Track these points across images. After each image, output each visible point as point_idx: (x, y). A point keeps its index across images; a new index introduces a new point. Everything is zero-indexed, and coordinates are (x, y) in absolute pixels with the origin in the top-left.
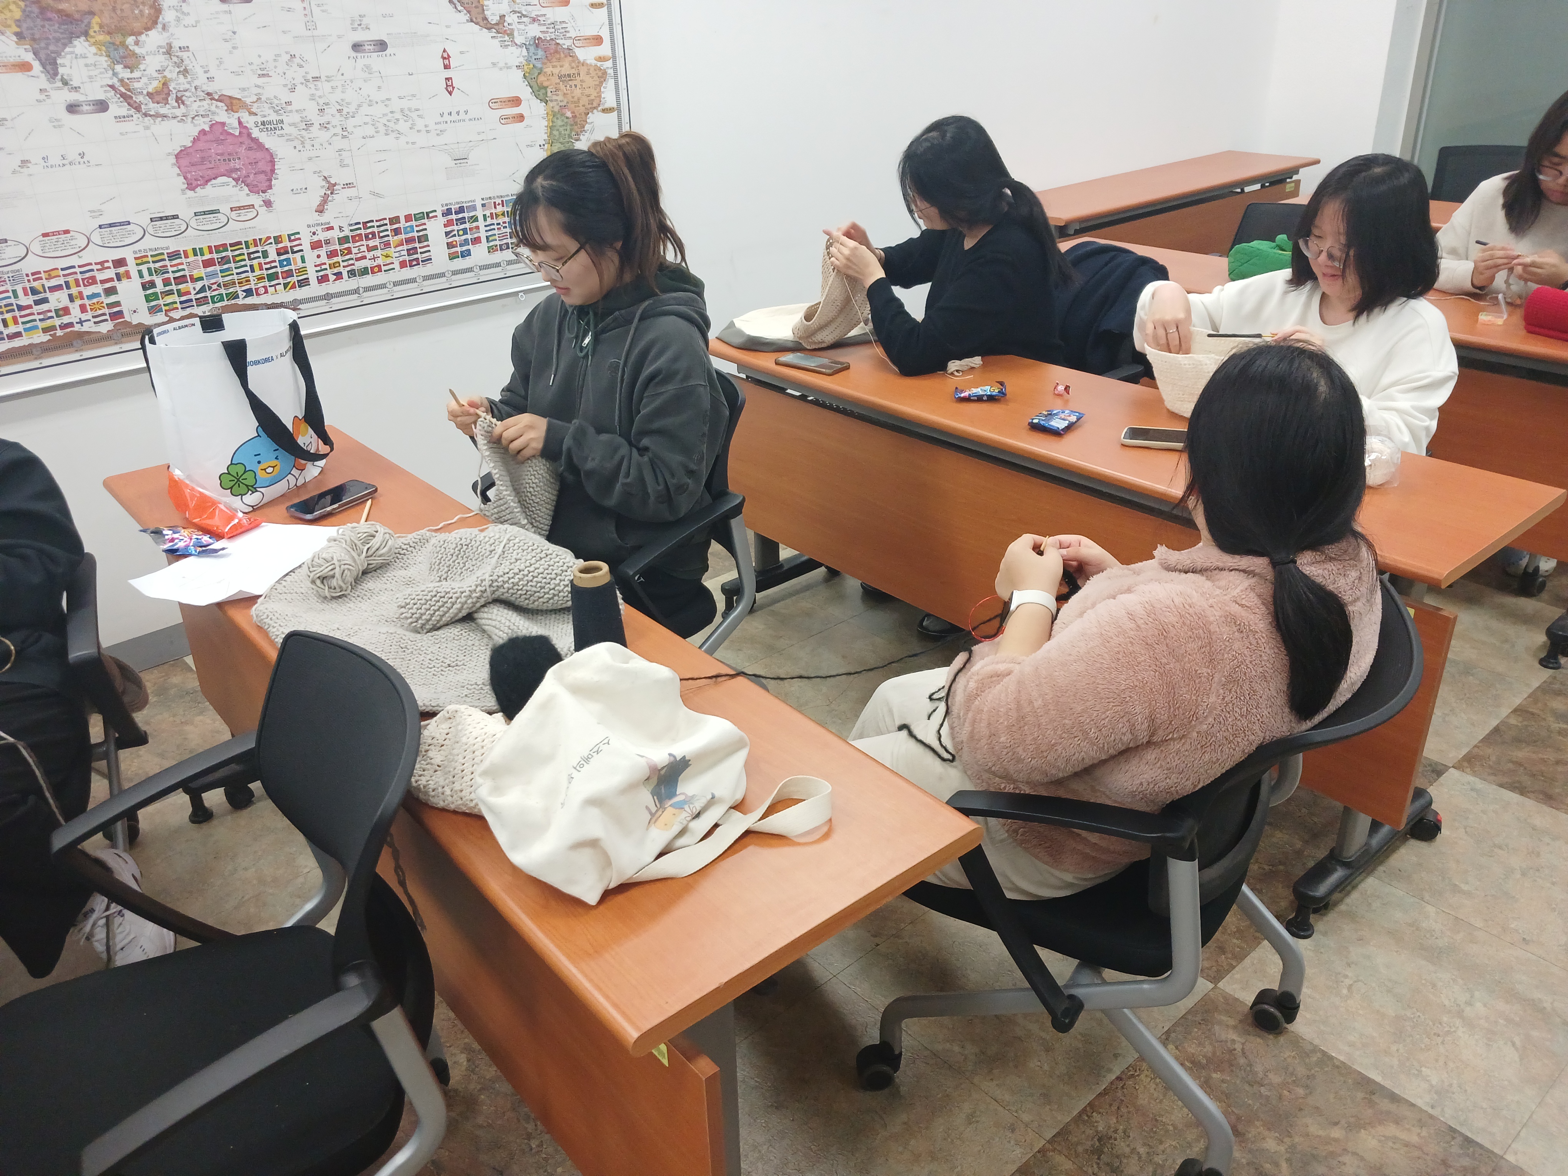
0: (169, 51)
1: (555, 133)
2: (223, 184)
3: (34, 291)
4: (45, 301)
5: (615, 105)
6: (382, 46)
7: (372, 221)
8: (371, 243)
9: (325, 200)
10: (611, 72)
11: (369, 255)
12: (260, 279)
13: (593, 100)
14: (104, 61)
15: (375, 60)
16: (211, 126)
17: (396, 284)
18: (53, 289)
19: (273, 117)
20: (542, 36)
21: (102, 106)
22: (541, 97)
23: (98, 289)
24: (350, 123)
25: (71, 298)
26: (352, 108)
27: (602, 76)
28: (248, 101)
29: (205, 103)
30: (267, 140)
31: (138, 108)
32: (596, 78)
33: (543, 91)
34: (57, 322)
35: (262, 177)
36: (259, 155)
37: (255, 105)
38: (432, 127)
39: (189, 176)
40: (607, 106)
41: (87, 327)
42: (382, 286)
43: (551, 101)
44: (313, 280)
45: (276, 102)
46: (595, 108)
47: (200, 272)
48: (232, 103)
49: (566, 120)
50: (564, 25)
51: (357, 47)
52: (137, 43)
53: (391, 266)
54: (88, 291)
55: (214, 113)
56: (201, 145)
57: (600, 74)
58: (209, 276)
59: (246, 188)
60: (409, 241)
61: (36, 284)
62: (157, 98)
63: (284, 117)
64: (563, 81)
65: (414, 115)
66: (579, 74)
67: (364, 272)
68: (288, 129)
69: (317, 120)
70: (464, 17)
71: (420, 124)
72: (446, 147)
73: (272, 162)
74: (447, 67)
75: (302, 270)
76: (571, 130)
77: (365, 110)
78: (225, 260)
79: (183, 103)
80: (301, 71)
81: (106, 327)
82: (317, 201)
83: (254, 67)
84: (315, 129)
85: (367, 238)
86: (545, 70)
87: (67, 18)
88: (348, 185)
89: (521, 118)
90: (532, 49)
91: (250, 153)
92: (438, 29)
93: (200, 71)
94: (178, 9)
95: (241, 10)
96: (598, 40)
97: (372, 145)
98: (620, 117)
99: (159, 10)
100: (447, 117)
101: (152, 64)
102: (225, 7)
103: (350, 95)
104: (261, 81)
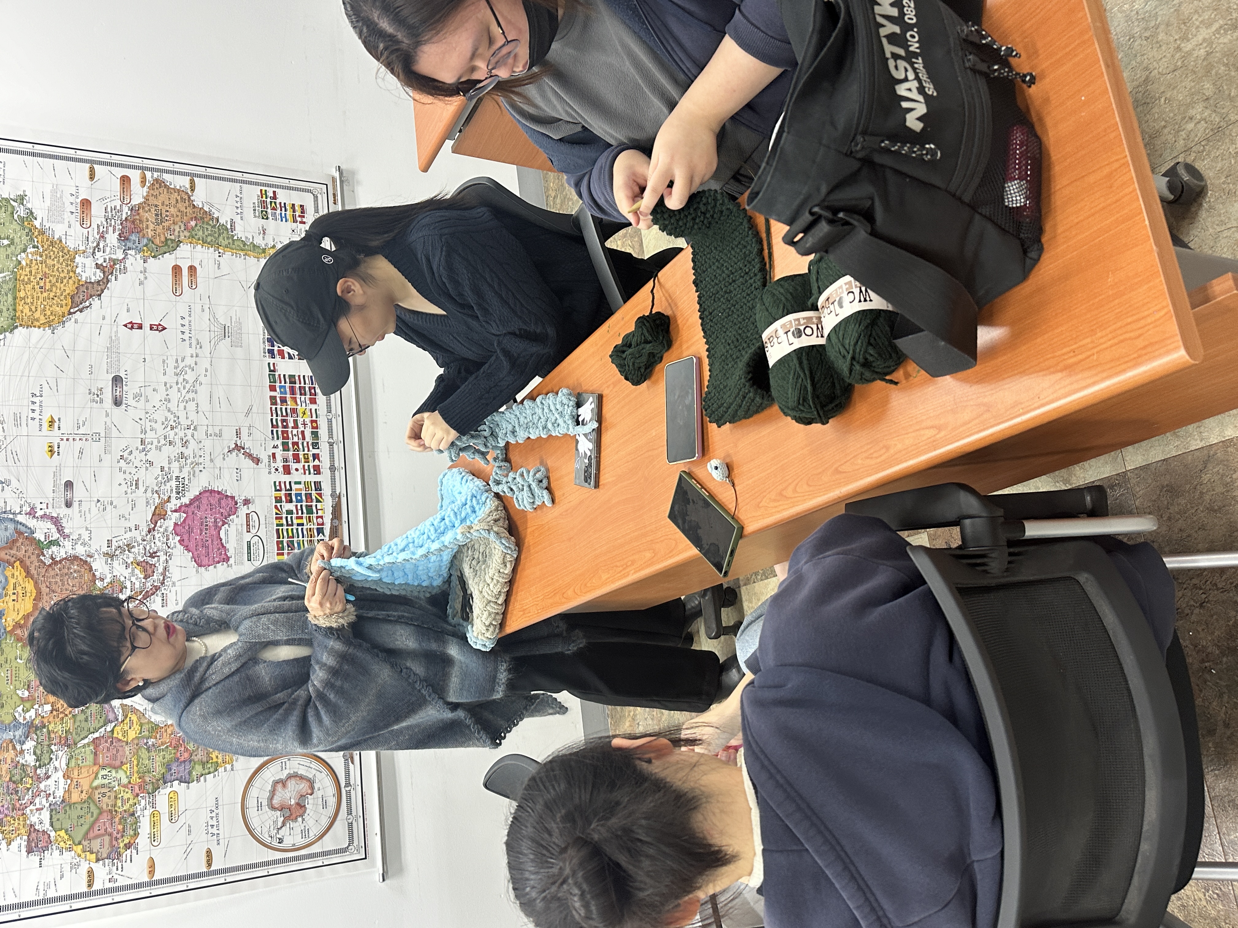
0: (110, 556)
1: (209, 240)
2: (227, 534)
5: (188, 178)
6: (117, 380)
7: (272, 420)
8: (291, 424)
9: (250, 456)
10: (156, 175)
11: (301, 428)
12: (310, 520)
13: (182, 198)
15: (130, 389)
16: (177, 535)
17: (329, 410)
19: (173, 483)
20: (117, 233)
22: (174, 245)
24: (184, 422)
26: (171, 417)
27: (159, 183)
28: (157, 501)
29: (157, 536)
30: (193, 492)
31: (157, 588)
32: (161, 190)
33: (169, 242)
35: (223, 502)
36: (204, 501)
37: (162, 496)
38: (193, 351)
39: (217, 559)
40: (188, 186)
42: (330, 421)
43: (179, 236)
44: (317, 478)
45: (160, 479)
46: (189, 198)
48: (159, 514)
49: (198, 227)
50: (109, 209)
51: (117, 402)
52: (102, 580)
53: (313, 411)
55: (166, 530)
56: (192, 545)
57: (157, 186)
59: (231, 517)
62: (150, 572)
63: (174, 476)
64: (161, 222)
65: (181, 365)
66: (156, 206)
67: (315, 435)
68: (185, 474)
69: (179, 449)
70: (96, 302)
71: (189, 361)
72: (213, 342)
73: (212, 492)
74: (140, 327)
75: (307, 485)
76: (208, 224)
77: (173, 406)
79: (156, 553)
80: (136, 453)
82: (249, 462)
83: (129, 491)
84: (187, 452)
85: (286, 427)
86: (150, 236)
88: (238, 433)
89: (192, 269)
90: (129, 244)
91: (202, 508)
92: (106, 329)
93: (129, 535)
94: (75, 543)
95: (79, 493)
96: (125, 180)
97: (205, 406)
98: (200, 176)
99: (76, 558)
100: (186, 336)
101: (120, 570)
102: (76, 505)
103: (160, 416)
104: (142, 489)
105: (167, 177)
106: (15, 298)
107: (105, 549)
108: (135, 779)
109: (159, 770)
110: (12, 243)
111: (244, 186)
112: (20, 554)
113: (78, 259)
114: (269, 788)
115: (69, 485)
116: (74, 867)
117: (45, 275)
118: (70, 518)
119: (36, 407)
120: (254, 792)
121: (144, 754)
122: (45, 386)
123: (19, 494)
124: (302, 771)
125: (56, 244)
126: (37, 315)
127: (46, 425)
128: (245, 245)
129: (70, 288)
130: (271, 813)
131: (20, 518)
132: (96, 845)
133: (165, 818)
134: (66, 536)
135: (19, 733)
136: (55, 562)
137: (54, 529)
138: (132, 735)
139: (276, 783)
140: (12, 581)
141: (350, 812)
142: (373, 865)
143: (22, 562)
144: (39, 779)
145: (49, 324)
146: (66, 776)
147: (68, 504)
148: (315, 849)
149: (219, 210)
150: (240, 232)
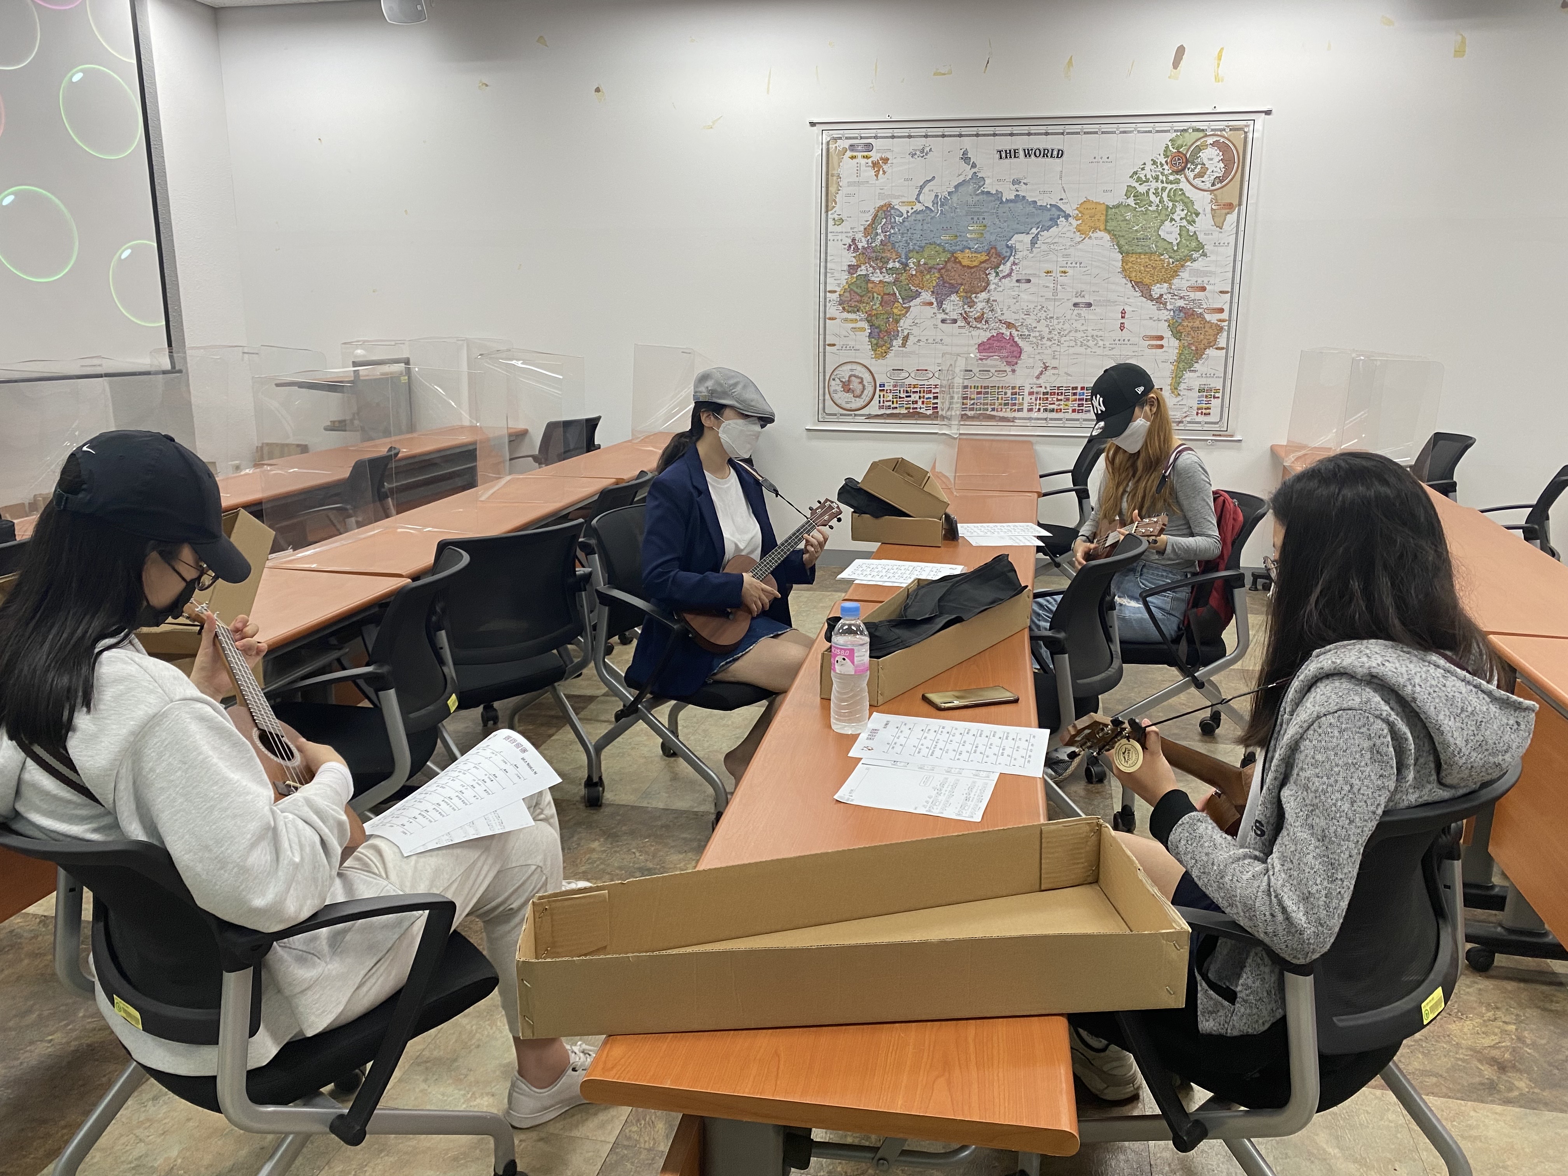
0: (988, 301)
1: (1182, 357)
2: (996, 360)
3: (907, 392)
4: (910, 396)
5: (1225, 346)
6: (1089, 305)
7: (1062, 387)
8: (1059, 397)
9: (1041, 373)
10: (1225, 328)
11: (1057, 403)
12: (1000, 404)
13: (1210, 342)
14: (961, 303)
15: (1084, 311)
16: (997, 334)
17: (1067, 420)
18: (914, 392)
19: (1027, 333)
20: (1184, 306)
21: (955, 321)
22: (1178, 337)
23: (931, 396)
24: (1063, 339)
25: (920, 398)
26: (1066, 332)
27: (1219, 330)
28: (1017, 325)
29: (997, 324)
30: (1021, 343)
31: (968, 324)
32: (1215, 331)
33: (1179, 334)
34: (912, 406)
35: (1014, 359)
36: (1015, 349)
37: (1020, 327)
38: (1107, 345)
39: (982, 354)
40: (1219, 346)
41: (922, 411)
42: (1061, 419)
43: (1183, 340)
44: (1025, 410)
45: (1030, 326)
46: (1211, 347)
47: (974, 396)
48: (1009, 325)
49: (1190, 351)
50: (1200, 302)
51: (1075, 305)
52: (976, 297)
53: (1067, 411)
54: (927, 396)
55: (1000, 329)
56: (990, 341)
57: (1218, 328)
58: (978, 399)
59: (1005, 363)
60: (1080, 400)
61: (909, 389)
62: (978, 320)
63: (1031, 334)
64: (1193, 330)
65: (1098, 339)
66: (1204, 327)
67: (1052, 410)
68: (1031, 339)
69: (1046, 336)
70: (1138, 294)
71: (1101, 343)
73: (1021, 353)
74: (1122, 317)
75: (1022, 404)
76: (1193, 357)
77: (1072, 334)
78: (987, 393)
79: (988, 323)
80: (1045, 314)
81: (929, 412)
82: (1037, 373)
83: (1024, 311)
84: (1044, 341)
85: (1058, 395)
86: (1183, 324)
87: (952, 286)
88: (1055, 368)
89: (1162, 347)
90: (1177, 312)
91: (1012, 348)
92: (1122, 299)
93: (999, 310)
94: (997, 284)
95: (1024, 286)
96: (1221, 310)
97: (1072, 350)
98: (1227, 353)
99: (988, 284)
100: (1117, 342)
101: (980, 306)
102: (1018, 284)
103: (1067, 326)
104: (1025, 317)
105: (1225, 334)
106: (1140, 253)
107: (992, 299)
108: (874, 312)
109: (877, 323)
110: (1177, 251)
111: (1222, 380)
112: (993, 259)
113: (1166, 285)
114: (860, 375)
115: (1029, 281)
116: (839, 285)
117: (1154, 268)
118: (1010, 282)
119: (1074, 265)
120: (859, 368)
121: (885, 317)
122: (1085, 269)
123: (1025, 258)
124: (866, 392)
125: (1175, 273)
126: (1130, 264)
127: (1063, 269)
128: (1180, 378)
129: (1147, 281)
130: (848, 375)
131: (1012, 258)
132: (847, 294)
133: (854, 325)
134: (1000, 280)
135: (904, 260)
136: (987, 275)
137: (1004, 274)
138: (895, 311)
139: (862, 379)
140: (979, 256)
141: (841, 415)
142: (815, 424)
143: (988, 260)
144: (881, 269)
145: (1124, 270)
146: (880, 281)
147: (1018, 281)
148: (827, 396)
149: (1203, 363)
150: (1188, 375)
